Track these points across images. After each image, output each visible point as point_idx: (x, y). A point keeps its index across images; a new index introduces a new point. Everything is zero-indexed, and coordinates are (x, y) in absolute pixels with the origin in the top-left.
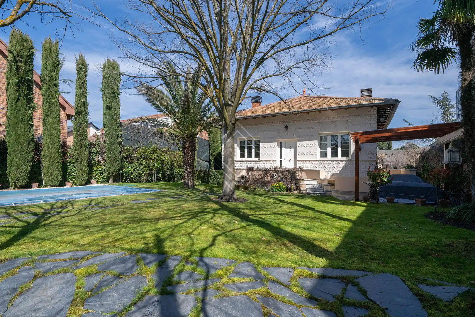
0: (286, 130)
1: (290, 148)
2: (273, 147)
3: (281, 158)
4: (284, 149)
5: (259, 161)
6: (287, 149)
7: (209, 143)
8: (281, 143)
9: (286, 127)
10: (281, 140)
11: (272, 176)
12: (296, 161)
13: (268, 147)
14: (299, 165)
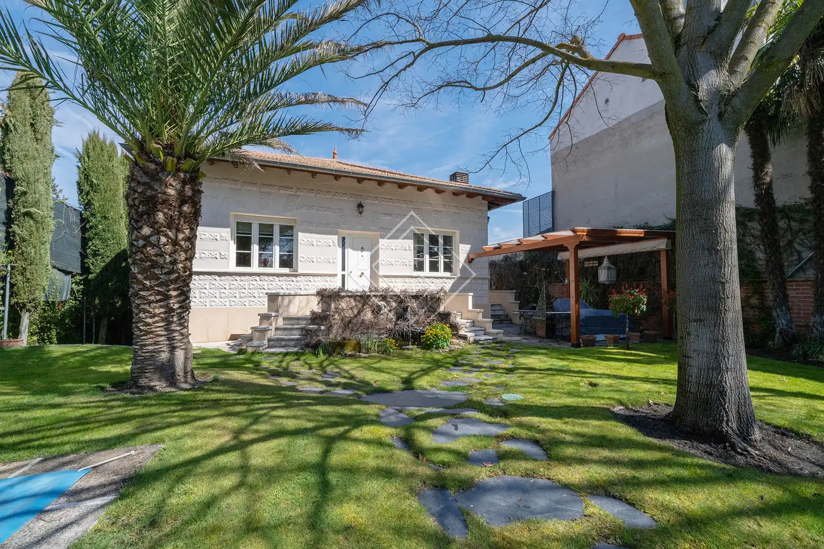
0: (360, 213)
1: (362, 249)
2: (331, 244)
3: (343, 269)
4: (349, 252)
5: (296, 276)
6: (356, 252)
7: (83, 220)
8: (344, 239)
9: (360, 206)
10: (344, 232)
11: (377, 311)
12: (374, 275)
13: (319, 243)
14: (383, 284)
